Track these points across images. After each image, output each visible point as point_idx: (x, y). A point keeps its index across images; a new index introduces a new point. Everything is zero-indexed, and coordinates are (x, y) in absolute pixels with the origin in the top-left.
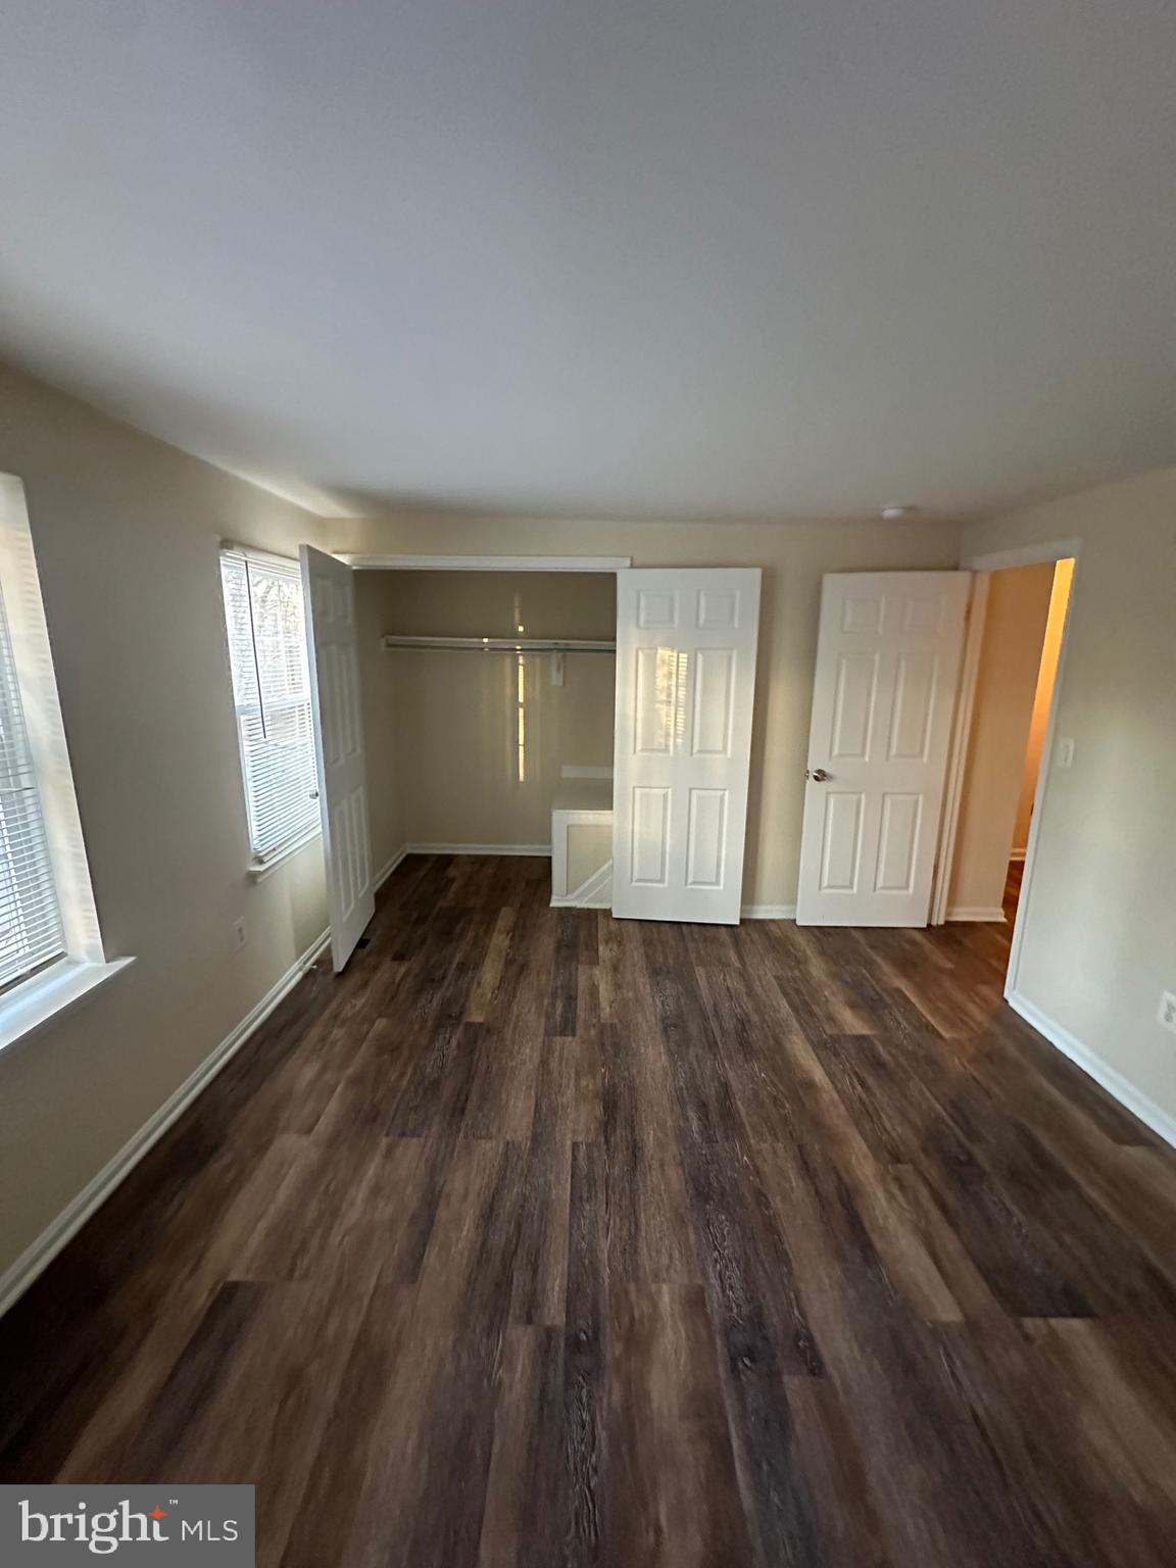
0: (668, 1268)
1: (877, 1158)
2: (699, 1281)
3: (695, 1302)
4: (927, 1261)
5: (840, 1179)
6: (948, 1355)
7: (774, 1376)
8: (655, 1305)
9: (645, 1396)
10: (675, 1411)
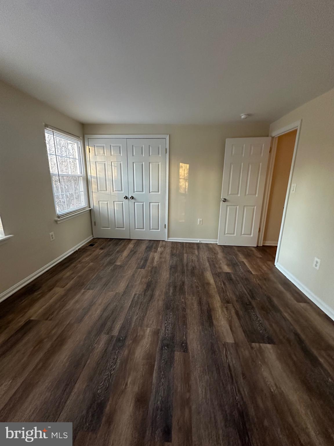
0: (151, 324)
1: (222, 302)
2: (159, 328)
3: (156, 333)
4: (228, 328)
5: (209, 306)
6: (226, 350)
7: (173, 351)
8: (144, 333)
9: (134, 353)
10: (141, 357)
